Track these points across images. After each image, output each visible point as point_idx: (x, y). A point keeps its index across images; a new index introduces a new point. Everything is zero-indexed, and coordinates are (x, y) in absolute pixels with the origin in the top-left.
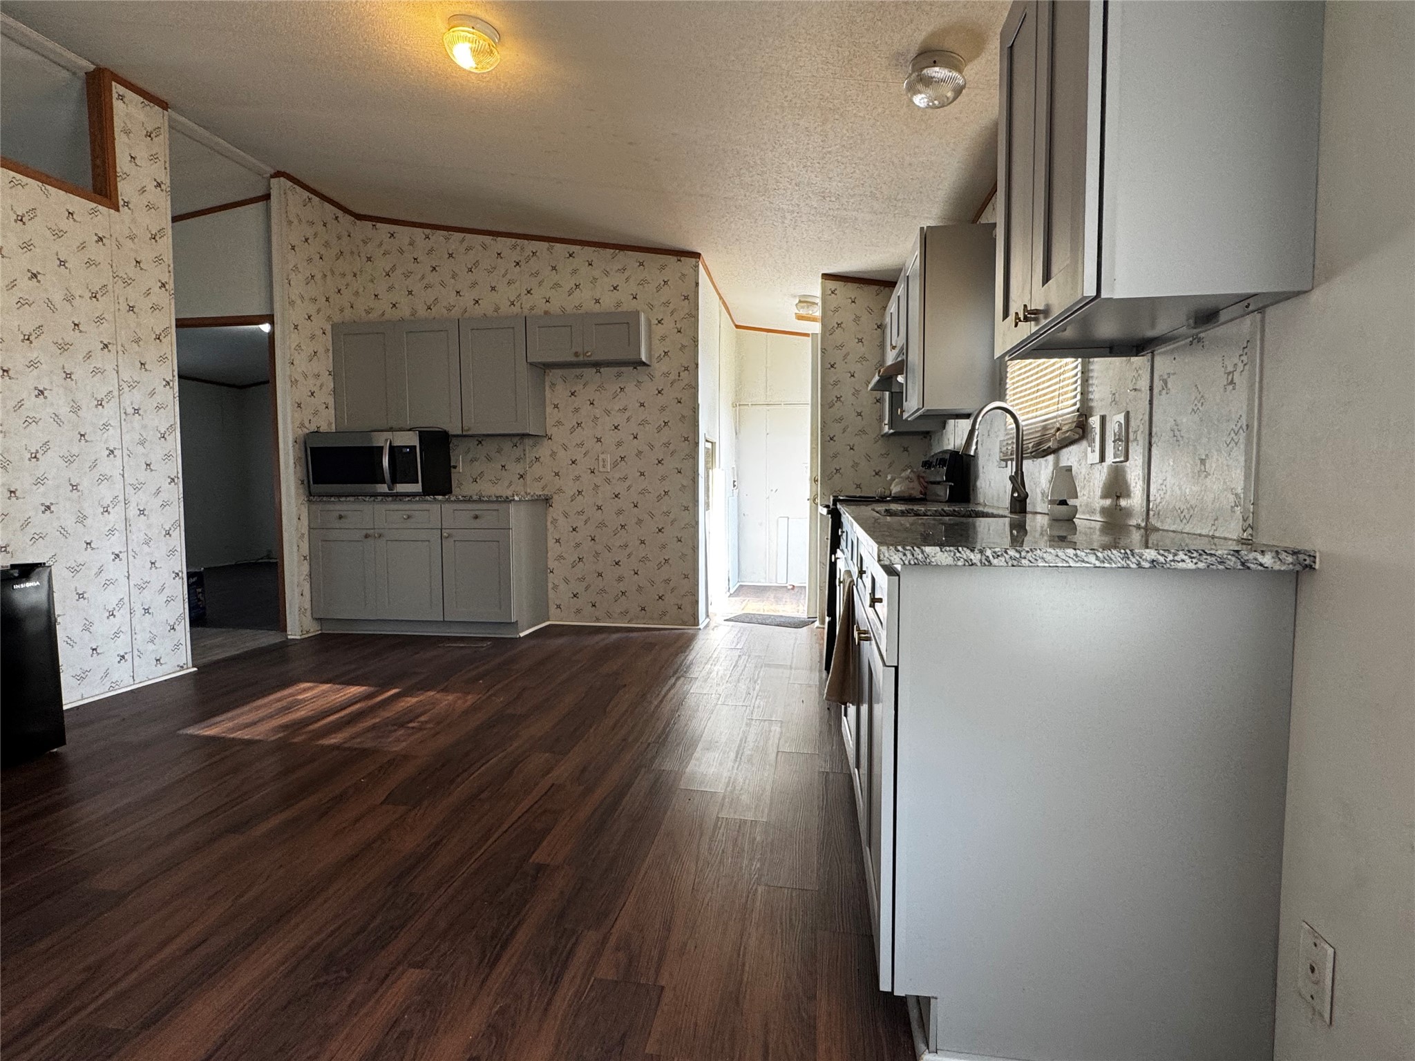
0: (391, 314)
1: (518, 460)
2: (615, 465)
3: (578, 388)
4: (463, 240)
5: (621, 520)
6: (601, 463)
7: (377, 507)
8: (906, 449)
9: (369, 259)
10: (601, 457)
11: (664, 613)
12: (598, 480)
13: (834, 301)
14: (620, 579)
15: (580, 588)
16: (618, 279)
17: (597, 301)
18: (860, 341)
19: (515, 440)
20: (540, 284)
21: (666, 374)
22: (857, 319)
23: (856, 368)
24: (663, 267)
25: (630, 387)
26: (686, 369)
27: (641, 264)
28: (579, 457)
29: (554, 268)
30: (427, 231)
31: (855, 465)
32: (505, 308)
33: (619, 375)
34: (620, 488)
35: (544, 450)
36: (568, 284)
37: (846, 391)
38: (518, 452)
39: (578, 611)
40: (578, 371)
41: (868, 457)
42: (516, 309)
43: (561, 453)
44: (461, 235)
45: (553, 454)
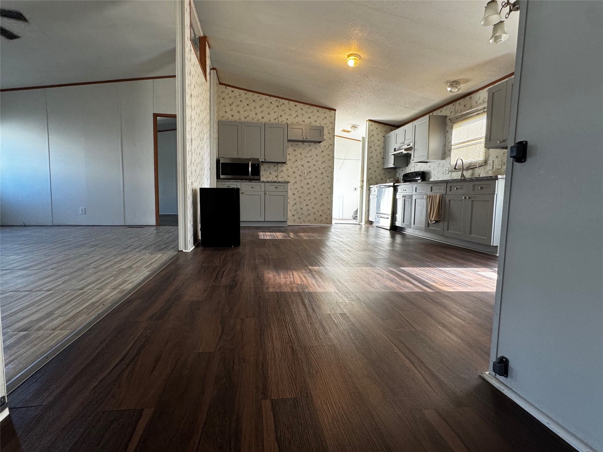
0: (231, 118)
1: (275, 171)
2: (308, 174)
3: (296, 149)
4: (259, 96)
5: (309, 191)
6: (303, 173)
7: (242, 183)
8: (389, 173)
9: (223, 99)
10: (303, 171)
11: (322, 221)
12: (302, 178)
13: (372, 128)
14: (308, 210)
15: (295, 213)
16: (311, 115)
17: (304, 121)
18: (378, 140)
19: (275, 164)
20: (285, 113)
21: (325, 146)
22: (378, 134)
23: (377, 148)
24: (325, 113)
25: (313, 150)
26: (331, 145)
27: (318, 111)
28: (296, 171)
29: (290, 109)
30: (246, 92)
31: (376, 177)
32: (272, 121)
33: (310, 145)
34: (309, 181)
35: (284, 168)
36: (294, 115)
37: (374, 155)
38: (276, 168)
39: (294, 220)
40: (297, 143)
41: (379, 175)
42: (277, 121)
43: (290, 169)
44: (258, 95)
45: (287, 170)
